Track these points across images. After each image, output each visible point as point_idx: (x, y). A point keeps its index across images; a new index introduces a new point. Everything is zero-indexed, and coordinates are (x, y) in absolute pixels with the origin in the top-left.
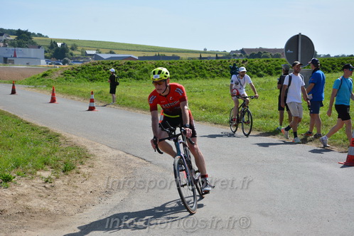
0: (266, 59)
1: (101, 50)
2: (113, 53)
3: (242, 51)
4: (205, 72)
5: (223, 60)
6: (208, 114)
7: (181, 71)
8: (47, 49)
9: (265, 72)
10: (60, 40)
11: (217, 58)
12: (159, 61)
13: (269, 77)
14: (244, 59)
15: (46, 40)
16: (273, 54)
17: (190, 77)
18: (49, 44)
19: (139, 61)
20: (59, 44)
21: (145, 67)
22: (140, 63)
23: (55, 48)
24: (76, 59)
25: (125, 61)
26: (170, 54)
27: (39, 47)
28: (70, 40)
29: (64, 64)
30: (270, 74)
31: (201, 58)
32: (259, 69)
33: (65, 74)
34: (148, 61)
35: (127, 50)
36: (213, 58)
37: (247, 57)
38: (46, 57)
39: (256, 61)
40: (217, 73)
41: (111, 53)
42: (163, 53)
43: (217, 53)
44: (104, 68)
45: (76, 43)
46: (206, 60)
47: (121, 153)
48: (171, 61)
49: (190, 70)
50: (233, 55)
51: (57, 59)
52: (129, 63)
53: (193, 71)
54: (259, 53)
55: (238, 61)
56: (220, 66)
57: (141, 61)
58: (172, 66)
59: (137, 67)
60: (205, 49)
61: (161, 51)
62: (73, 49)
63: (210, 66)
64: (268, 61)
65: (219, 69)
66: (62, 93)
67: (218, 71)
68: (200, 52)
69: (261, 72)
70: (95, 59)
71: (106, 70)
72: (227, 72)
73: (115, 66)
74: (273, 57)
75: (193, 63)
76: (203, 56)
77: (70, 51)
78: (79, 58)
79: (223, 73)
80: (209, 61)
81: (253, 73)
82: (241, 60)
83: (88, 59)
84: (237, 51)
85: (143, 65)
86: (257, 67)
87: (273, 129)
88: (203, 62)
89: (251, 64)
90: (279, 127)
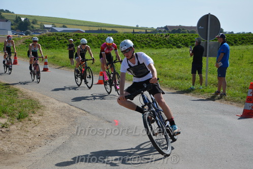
0: (184, 34)
1: (56, 24)
2: (66, 27)
3: (166, 28)
4: (136, 43)
5: (151, 34)
7: (118, 42)
8: (13, 22)
9: (183, 44)
10: (23, 16)
11: (146, 32)
12: (101, 34)
13: (186, 48)
14: (167, 34)
15: (12, 16)
16: (190, 31)
18: (15, 19)
19: (85, 34)
20: (23, 19)
21: (90, 38)
23: (19, 22)
24: (36, 31)
25: (74, 33)
26: (110, 29)
27: (7, 21)
28: (31, 16)
29: (26, 35)
30: (187, 45)
31: (134, 32)
32: (178, 42)
33: (26, 42)
34: (92, 34)
35: (77, 25)
36: (143, 33)
37: (170, 32)
38: (12, 29)
39: (176, 36)
40: (146, 44)
41: (64, 27)
42: (104, 28)
43: (146, 29)
44: (57, 38)
45: (37, 19)
46: (137, 34)
47: (66, 105)
48: (110, 34)
50: (159, 30)
51: (21, 31)
52: (77, 35)
54: (179, 30)
55: (162, 35)
57: (87, 34)
60: (137, 26)
61: (103, 26)
62: (33, 23)
63: (141, 39)
64: (185, 36)
65: (147, 41)
68: (133, 28)
69: (180, 44)
70: (51, 31)
71: (59, 40)
72: (153, 44)
73: (66, 37)
74: (189, 32)
75: (127, 36)
76: (136, 31)
77: (32, 25)
78: (38, 30)
79: (150, 44)
80: (139, 35)
81: (174, 45)
82: (164, 35)
83: (45, 31)
84: (162, 28)
85: (88, 37)
86: (177, 40)
87: (186, 88)
88: (134, 36)
89: (172, 38)
90: (192, 86)
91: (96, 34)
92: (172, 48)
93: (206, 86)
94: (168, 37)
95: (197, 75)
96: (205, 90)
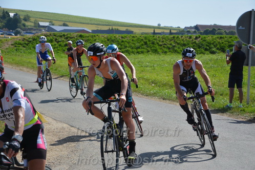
0: (219, 36)
1: (54, 22)
2: (67, 25)
3: (197, 27)
4: (157, 47)
5: (176, 36)
6: (157, 89)
7: (133, 45)
9: (218, 49)
10: (12, 11)
11: (171, 33)
12: (111, 35)
14: (197, 35)
16: (228, 32)
17: (142, 52)
19: (91, 34)
20: (12, 15)
22: (92, 37)
23: (7, 18)
24: (28, 31)
25: (77, 34)
26: (124, 29)
28: (23, 11)
29: (16, 35)
30: (223, 50)
31: (154, 33)
32: (212, 46)
33: (16, 44)
34: (100, 35)
35: (81, 23)
36: (166, 34)
37: (201, 33)
39: (209, 38)
40: (169, 48)
41: (65, 25)
42: (116, 27)
43: (170, 29)
44: (56, 40)
45: (29, 15)
46: (158, 35)
47: (65, 125)
48: (123, 35)
49: (142, 45)
50: (187, 30)
51: (9, 30)
52: (81, 36)
53: (145, 46)
54: (213, 30)
55: (190, 37)
56: (172, 42)
57: (94, 34)
58: (124, 40)
59: (89, 40)
60: (159, 25)
61: (114, 25)
62: (25, 20)
63: (163, 42)
64: (221, 38)
65: (171, 44)
66: (11, 64)
67: (171, 46)
68: (154, 27)
69: (214, 49)
70: (48, 31)
71: (58, 42)
72: (179, 48)
73: (67, 38)
74: (227, 34)
75: (146, 38)
76: (157, 31)
77: (23, 22)
78: (31, 29)
79: (176, 48)
80: (161, 36)
81: (206, 50)
82: (194, 36)
83: (41, 30)
84: (191, 28)
85: (95, 38)
86: (210, 44)
87: (222, 106)
88: (155, 38)
89: (204, 41)
90: (229, 104)
91: (106, 35)
92: (204, 54)
93: (248, 104)
94: (199, 39)
95: (236, 90)
96: (246, 109)
